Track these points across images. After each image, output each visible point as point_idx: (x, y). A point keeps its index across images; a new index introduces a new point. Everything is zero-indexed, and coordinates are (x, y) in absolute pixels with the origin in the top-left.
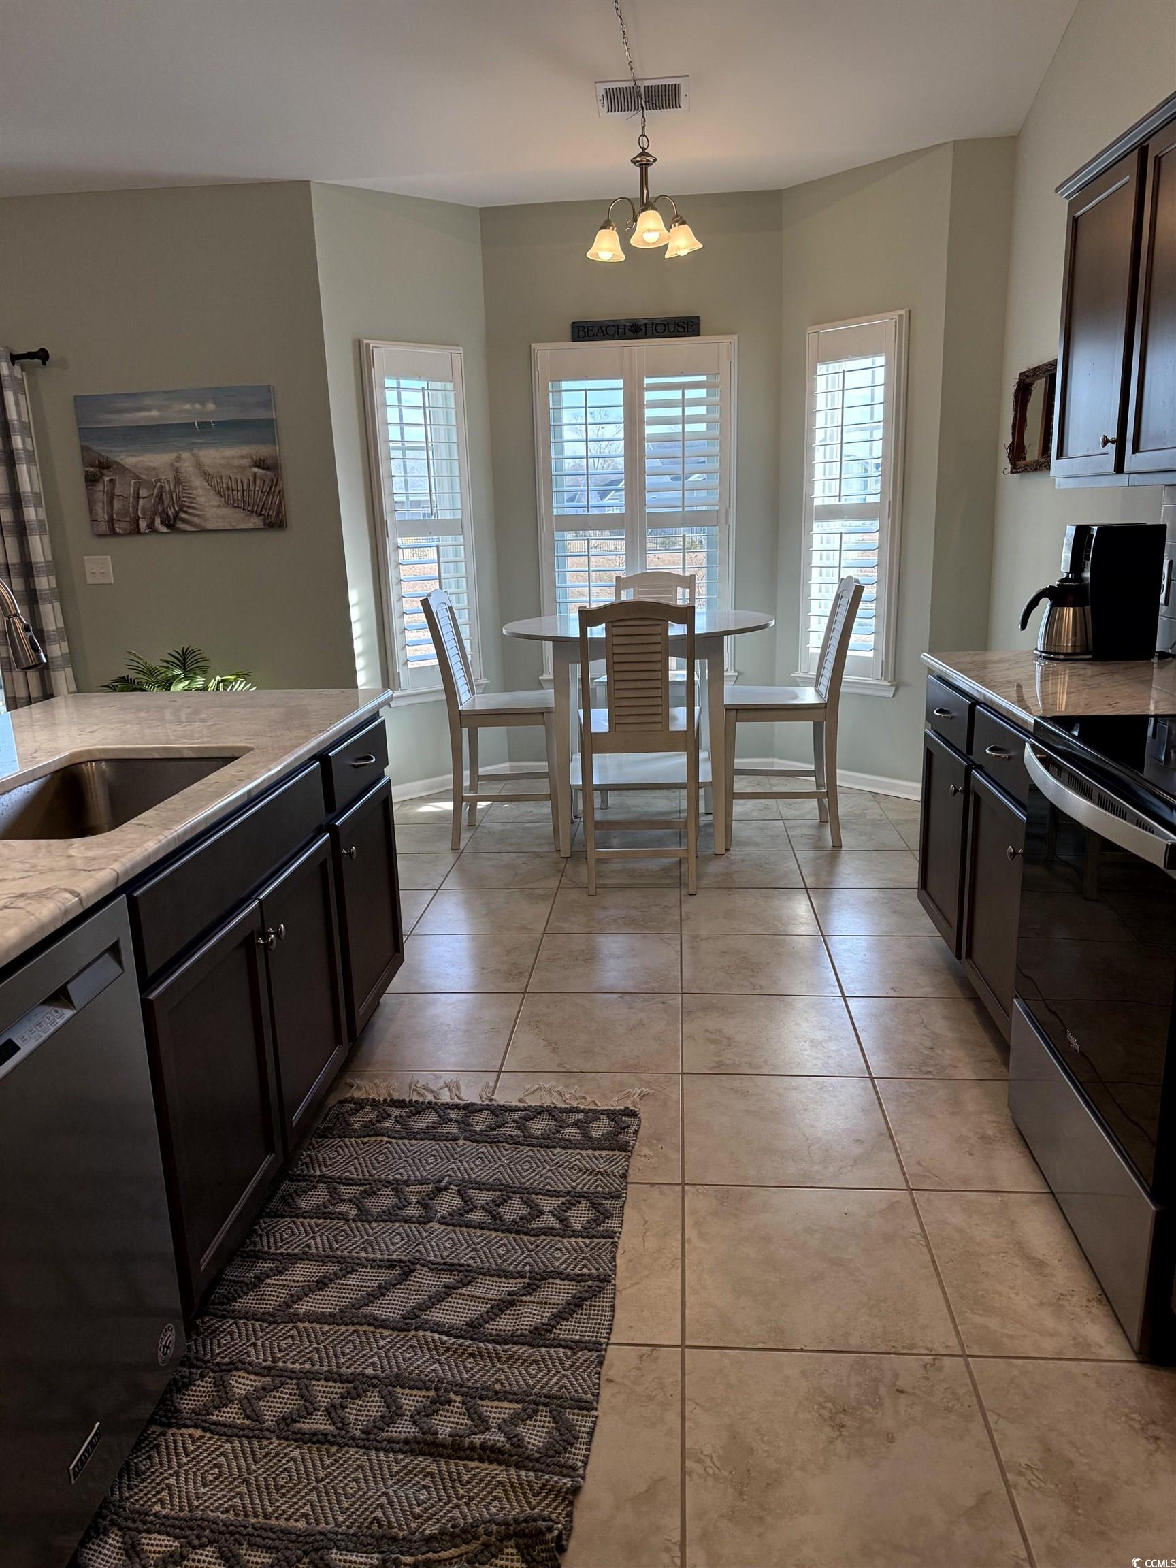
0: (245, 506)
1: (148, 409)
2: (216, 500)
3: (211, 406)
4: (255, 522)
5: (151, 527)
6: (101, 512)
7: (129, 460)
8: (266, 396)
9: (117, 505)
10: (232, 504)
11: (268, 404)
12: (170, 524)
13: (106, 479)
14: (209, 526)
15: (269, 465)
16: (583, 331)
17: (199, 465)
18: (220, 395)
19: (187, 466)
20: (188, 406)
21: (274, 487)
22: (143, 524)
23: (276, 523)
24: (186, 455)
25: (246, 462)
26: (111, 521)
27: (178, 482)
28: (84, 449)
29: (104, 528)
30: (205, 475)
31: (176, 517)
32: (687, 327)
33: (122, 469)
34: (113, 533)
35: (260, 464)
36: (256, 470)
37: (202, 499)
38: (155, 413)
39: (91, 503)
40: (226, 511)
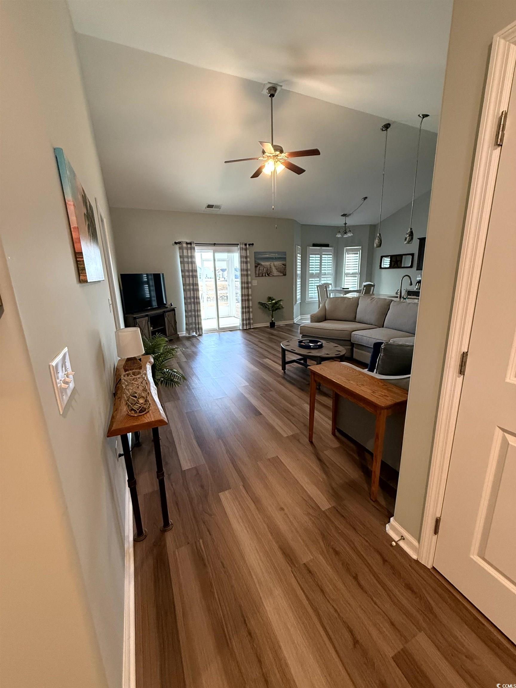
0: (281, 272)
1: (267, 254)
2: (276, 270)
3: (277, 255)
4: (282, 274)
5: (265, 276)
6: (257, 272)
7: (263, 263)
8: (285, 253)
9: (260, 271)
10: (279, 271)
11: (286, 255)
12: (268, 275)
13: (259, 267)
14: (275, 275)
15: (284, 265)
16: (314, 245)
17: (274, 265)
18: (278, 253)
19: (272, 265)
20: (273, 254)
21: (285, 269)
22: (264, 275)
23: (285, 275)
24: (272, 263)
25: (281, 264)
26: (259, 274)
27: (270, 267)
28: (255, 261)
29: (257, 275)
30: (275, 266)
31: (270, 273)
32: (327, 246)
33: (262, 265)
34: (259, 276)
35: (283, 265)
36: (283, 266)
37: (274, 271)
38: (268, 255)
39: (256, 271)
40: (278, 273)
